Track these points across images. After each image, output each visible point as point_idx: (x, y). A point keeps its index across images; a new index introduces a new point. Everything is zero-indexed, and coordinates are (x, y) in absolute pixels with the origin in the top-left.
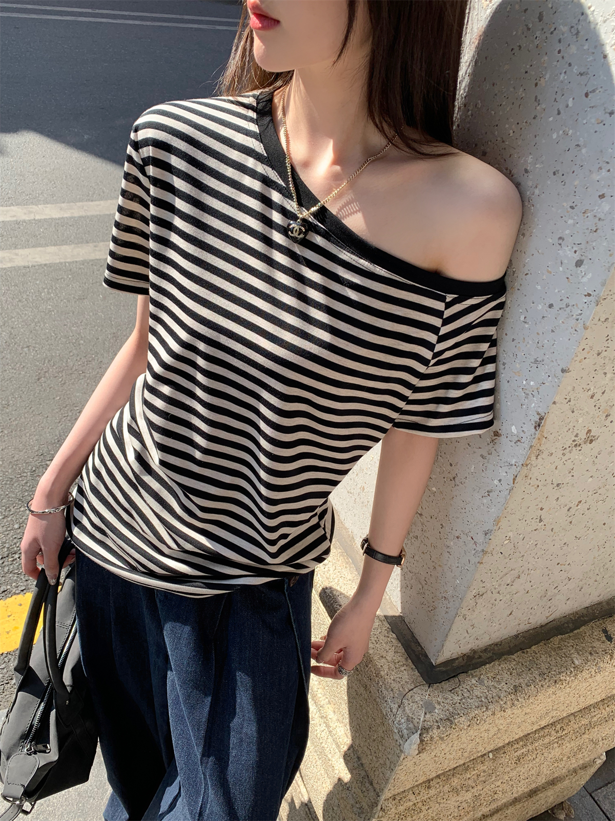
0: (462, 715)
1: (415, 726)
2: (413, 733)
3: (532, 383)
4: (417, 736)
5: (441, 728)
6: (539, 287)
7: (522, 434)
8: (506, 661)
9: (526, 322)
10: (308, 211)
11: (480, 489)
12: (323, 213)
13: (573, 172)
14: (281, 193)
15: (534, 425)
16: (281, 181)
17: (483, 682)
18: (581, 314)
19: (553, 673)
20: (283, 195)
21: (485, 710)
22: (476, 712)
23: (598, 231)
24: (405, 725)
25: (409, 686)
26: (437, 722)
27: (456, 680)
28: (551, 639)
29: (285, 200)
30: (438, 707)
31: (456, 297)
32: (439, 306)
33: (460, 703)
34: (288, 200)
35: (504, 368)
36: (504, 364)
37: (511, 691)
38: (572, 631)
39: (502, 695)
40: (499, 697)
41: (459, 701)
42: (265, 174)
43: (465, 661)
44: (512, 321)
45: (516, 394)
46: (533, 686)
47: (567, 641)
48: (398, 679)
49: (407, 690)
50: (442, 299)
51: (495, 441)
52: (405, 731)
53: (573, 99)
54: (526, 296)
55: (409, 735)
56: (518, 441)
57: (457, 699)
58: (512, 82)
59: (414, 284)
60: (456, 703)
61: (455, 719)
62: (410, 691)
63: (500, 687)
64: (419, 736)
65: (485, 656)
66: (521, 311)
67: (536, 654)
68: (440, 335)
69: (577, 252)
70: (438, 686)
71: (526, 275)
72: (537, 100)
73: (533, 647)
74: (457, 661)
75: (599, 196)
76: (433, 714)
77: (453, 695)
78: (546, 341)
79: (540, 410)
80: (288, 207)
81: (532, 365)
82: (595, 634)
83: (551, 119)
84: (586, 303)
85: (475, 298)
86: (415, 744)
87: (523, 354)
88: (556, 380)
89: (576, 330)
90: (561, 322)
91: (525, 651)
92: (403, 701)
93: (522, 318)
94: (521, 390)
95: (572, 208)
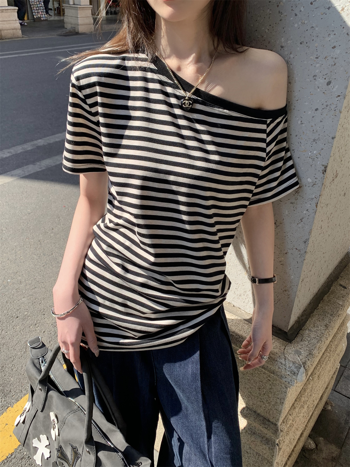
0: (314, 349)
1: (299, 364)
2: (300, 368)
3: (315, 152)
4: (302, 368)
5: (310, 360)
6: (307, 103)
7: (316, 180)
8: (313, 317)
9: (302, 124)
10: (190, 92)
11: (295, 221)
12: (198, 92)
13: (313, 40)
14: (171, 87)
15: (322, 172)
16: (170, 81)
17: (311, 330)
18: (336, 107)
19: (335, 312)
20: (173, 88)
21: (321, 342)
22: (318, 345)
23: (336, 64)
24: (293, 367)
25: (282, 348)
26: (306, 357)
27: (300, 335)
28: (324, 298)
29: (175, 90)
30: (301, 351)
31: (271, 120)
32: (264, 127)
33: (309, 344)
34: (177, 90)
35: (294, 152)
36: (293, 150)
37: (325, 328)
38: (329, 291)
39: (323, 332)
40: (323, 333)
41: (308, 344)
42: (160, 79)
43: (298, 324)
44: (293, 126)
45: (306, 161)
46: (332, 322)
47: (330, 296)
48: (275, 347)
49: (283, 350)
50: (264, 123)
51: (298, 191)
52: (295, 369)
53: (304, 7)
54: (299, 110)
55: (298, 370)
56: (314, 184)
57: (306, 343)
58: (261, 9)
59: (252, 118)
60: (308, 345)
61: (312, 352)
62: (284, 349)
63: (319, 329)
64: (303, 368)
65: (303, 318)
66: (297, 119)
67: (323, 307)
68: (267, 142)
69: (326, 79)
70: (294, 342)
71: (297, 101)
72: (280, 12)
73: (319, 305)
74: (294, 326)
75: (332, 48)
76: (302, 355)
77: (303, 342)
78: (318, 128)
79: (324, 164)
80: (178, 94)
81: (312, 143)
82: (338, 288)
83: (292, 19)
84: (338, 100)
85: (279, 118)
86: (303, 373)
87: (305, 140)
88: (330, 144)
89: (335, 116)
90: (325, 115)
91: (317, 308)
92: (285, 355)
93: (299, 122)
94: (309, 158)
95: (317, 58)
